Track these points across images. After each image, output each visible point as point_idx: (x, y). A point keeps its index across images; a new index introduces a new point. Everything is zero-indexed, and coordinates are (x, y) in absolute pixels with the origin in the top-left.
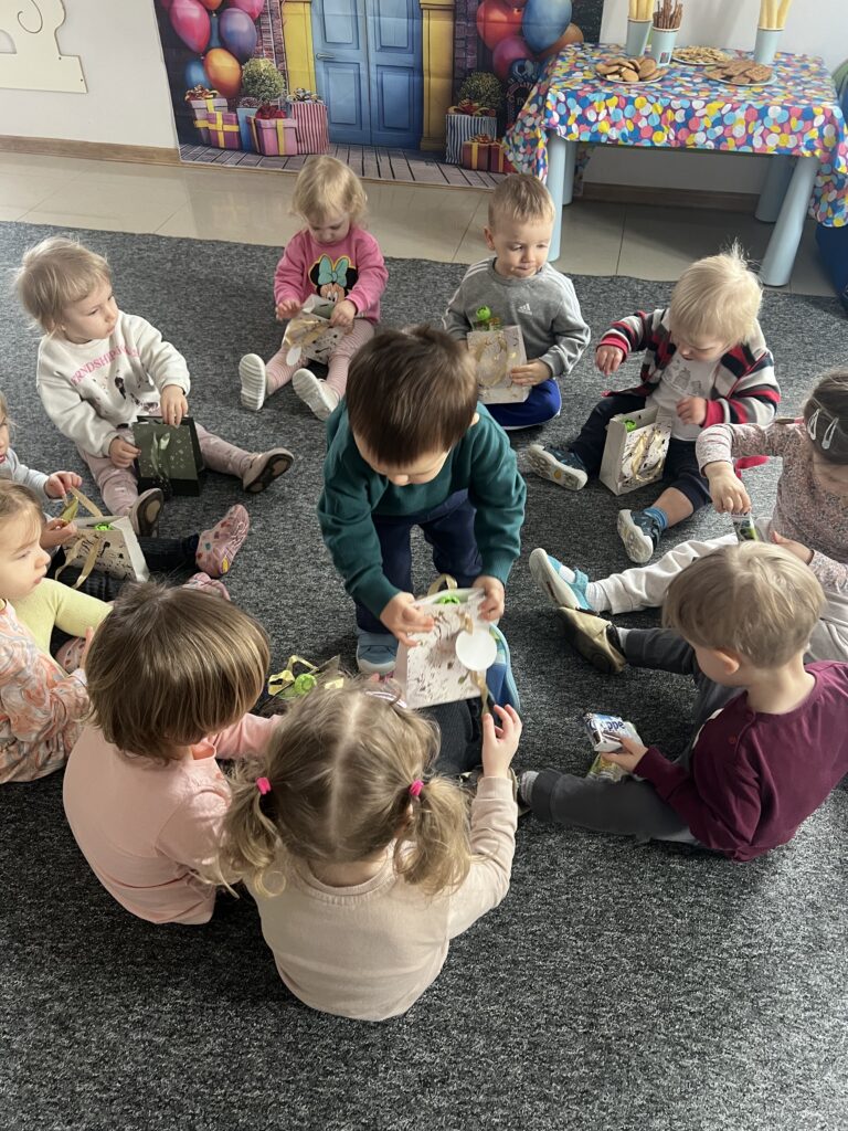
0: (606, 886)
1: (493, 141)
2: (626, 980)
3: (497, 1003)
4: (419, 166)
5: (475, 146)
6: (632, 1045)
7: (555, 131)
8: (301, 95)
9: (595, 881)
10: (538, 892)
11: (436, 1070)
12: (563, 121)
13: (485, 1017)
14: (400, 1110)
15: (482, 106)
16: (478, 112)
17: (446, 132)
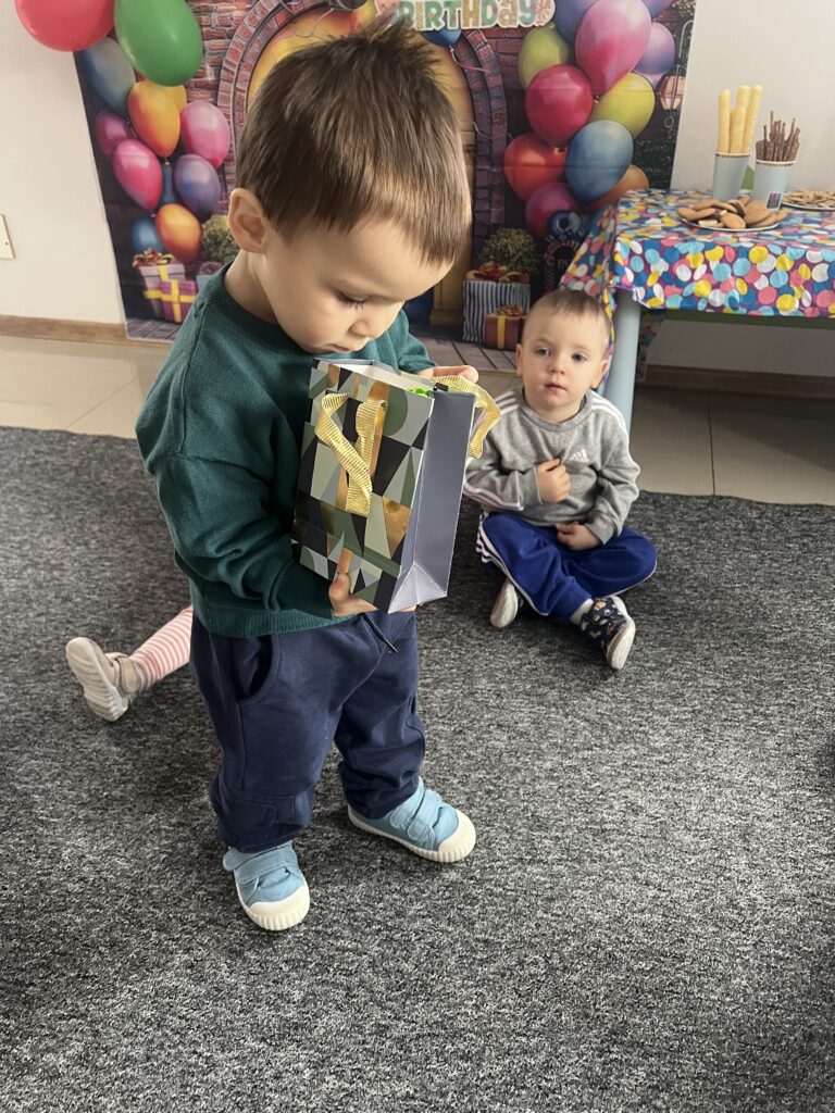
5: (502, 320)
12: (640, 280)
15: (511, 270)
16: (505, 278)
17: (463, 302)
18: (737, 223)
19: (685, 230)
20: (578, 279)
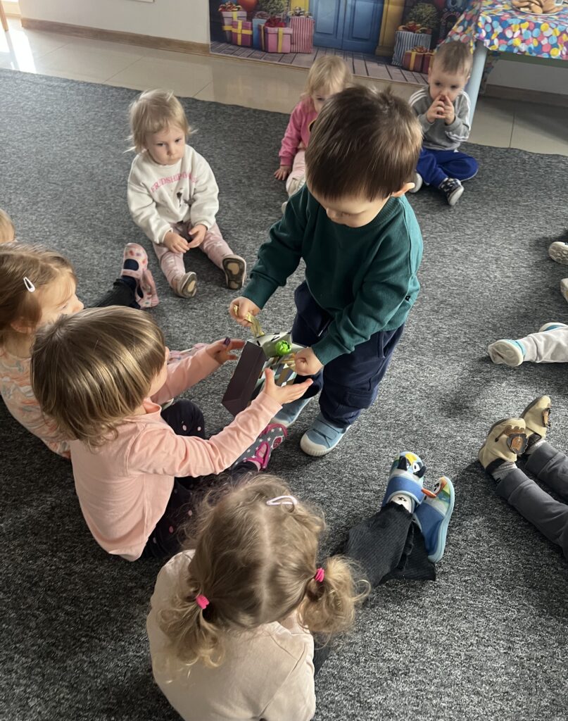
0: (517, 555)
1: (426, 52)
2: (533, 620)
3: (442, 625)
4: (372, 66)
5: (414, 54)
6: (538, 665)
7: (483, 42)
8: (298, 12)
9: (509, 551)
10: (468, 554)
11: (401, 666)
12: (488, 36)
13: (434, 634)
14: (375, 690)
15: (423, 26)
16: (419, 31)
17: (394, 43)
18: (538, 10)
19: (513, 12)
20: (457, 34)
